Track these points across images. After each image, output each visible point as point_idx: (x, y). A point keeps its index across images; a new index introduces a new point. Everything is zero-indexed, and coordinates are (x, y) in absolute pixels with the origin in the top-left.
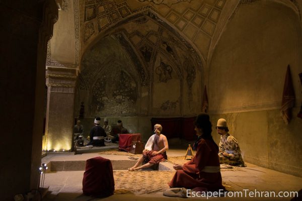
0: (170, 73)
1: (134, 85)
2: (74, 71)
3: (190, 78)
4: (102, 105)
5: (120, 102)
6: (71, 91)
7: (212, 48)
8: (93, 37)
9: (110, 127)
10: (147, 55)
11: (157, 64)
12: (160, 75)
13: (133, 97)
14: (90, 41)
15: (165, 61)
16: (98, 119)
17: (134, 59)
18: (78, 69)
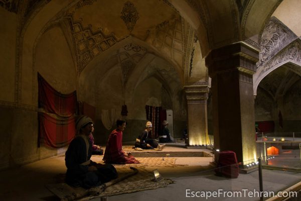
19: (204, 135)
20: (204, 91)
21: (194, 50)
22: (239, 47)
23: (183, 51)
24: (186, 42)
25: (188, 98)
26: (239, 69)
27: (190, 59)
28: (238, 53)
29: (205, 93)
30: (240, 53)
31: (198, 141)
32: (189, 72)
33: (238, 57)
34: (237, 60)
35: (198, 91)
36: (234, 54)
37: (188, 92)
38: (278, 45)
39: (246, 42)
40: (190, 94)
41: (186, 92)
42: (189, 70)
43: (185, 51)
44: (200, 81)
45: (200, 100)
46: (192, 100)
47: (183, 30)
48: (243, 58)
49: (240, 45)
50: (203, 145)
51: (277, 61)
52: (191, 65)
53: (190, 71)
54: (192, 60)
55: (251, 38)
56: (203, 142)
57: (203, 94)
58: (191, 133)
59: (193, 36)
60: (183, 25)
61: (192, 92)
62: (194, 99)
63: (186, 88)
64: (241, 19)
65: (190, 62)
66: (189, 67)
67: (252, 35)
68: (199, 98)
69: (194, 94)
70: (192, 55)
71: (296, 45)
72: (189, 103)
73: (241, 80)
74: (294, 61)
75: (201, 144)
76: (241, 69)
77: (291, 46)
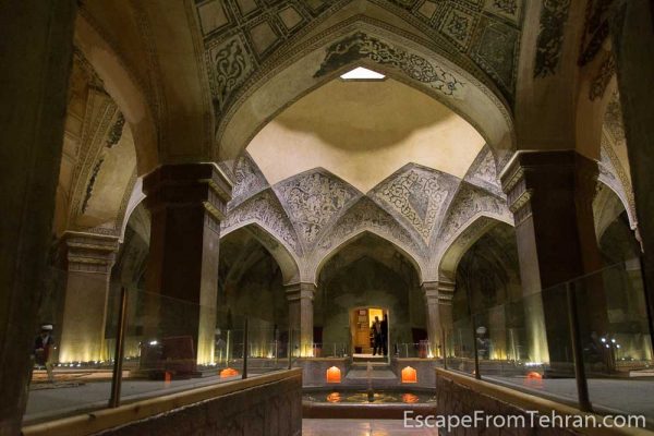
19: (96, 339)
20: (110, 249)
21: (101, 161)
22: (209, 170)
23: (77, 158)
24: (87, 140)
25: (71, 257)
26: (206, 204)
27: (90, 177)
28: (206, 180)
29: (112, 251)
30: (211, 180)
31: (82, 353)
32: (82, 203)
33: (207, 186)
34: (203, 191)
35: (97, 247)
36: (201, 181)
37: (74, 245)
38: (241, 191)
39: (220, 166)
40: (76, 250)
41: (69, 244)
42: (83, 199)
43: (83, 158)
44: (104, 226)
45: (98, 265)
46: (79, 263)
47: (87, 116)
48: (213, 190)
49: (212, 167)
50: (91, 363)
51: (238, 217)
52: (89, 190)
53: (85, 201)
54: (92, 180)
55: (226, 163)
56: (92, 355)
57: (106, 253)
58: (67, 334)
59: (107, 133)
60: (88, 107)
61: (83, 246)
62: (85, 260)
63: (69, 236)
64: (217, 128)
65: (88, 182)
66: (85, 193)
67: (227, 159)
68: (95, 262)
69: (86, 251)
70: (97, 169)
71: (267, 198)
72: (71, 269)
73: (206, 223)
74: (261, 224)
75: (87, 359)
76: (208, 206)
77: (260, 197)
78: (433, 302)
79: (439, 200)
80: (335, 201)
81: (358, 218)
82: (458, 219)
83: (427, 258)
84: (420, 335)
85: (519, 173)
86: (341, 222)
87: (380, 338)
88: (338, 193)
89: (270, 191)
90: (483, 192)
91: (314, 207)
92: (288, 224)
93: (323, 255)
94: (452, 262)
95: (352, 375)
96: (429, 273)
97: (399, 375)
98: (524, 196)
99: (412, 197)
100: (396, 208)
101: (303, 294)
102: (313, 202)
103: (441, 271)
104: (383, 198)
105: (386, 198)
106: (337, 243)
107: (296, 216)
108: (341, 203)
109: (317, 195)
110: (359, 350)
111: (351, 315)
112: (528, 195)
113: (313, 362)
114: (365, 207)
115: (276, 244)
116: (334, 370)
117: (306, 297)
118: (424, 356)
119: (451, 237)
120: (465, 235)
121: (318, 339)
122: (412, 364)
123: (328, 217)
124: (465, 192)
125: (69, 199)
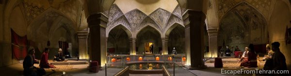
0: (257, 25)
1: (243, 31)
2: (216, 30)
3: (264, 28)
4: (231, 40)
5: (238, 39)
6: (216, 37)
7: (270, 16)
8: (222, 16)
9: (234, 49)
10: (247, 19)
11: (251, 22)
12: (253, 27)
13: (243, 36)
14: (221, 18)
15: (255, 21)
16: (228, 46)
17: (242, 21)
18: (218, 28)
19: (86, 54)
21: (82, 15)
22: (100, 15)
24: (78, 10)
25: (78, 38)
29: (87, 35)
33: (100, 19)
34: (99, 21)
39: (103, 13)
40: (79, 36)
43: (78, 15)
44: (84, 29)
47: (77, 4)
48: (102, 20)
51: (116, 23)
53: (80, 25)
54: (81, 19)
55: (106, 12)
58: (80, 53)
59: (81, 7)
60: (76, 2)
62: (82, 38)
63: (78, 33)
66: (79, 23)
68: (84, 38)
69: (81, 35)
70: (81, 17)
71: (123, 17)
72: (79, 40)
73: (101, 30)
74: (122, 24)
75: (84, 58)
76: (101, 25)
77: (121, 17)
78: (164, 42)
79: (166, 18)
80: (140, 17)
81: (146, 22)
82: (170, 23)
83: (162, 32)
84: (160, 50)
85: (187, 16)
86: (142, 23)
87: (152, 49)
88: (141, 15)
89: (124, 16)
90: (176, 17)
91: (135, 19)
92: (129, 24)
93: (138, 31)
94: (168, 33)
95: (145, 58)
96: (163, 35)
97: (155, 58)
98: (188, 22)
99: (160, 17)
100: (156, 19)
101: (133, 41)
102: (135, 18)
103: (166, 35)
104: (152, 17)
105: (153, 17)
106: (141, 28)
107: (131, 22)
108: (142, 18)
109: (136, 16)
110: (147, 52)
111: (145, 44)
112: (189, 22)
113: (136, 56)
114: (148, 19)
115: (126, 29)
116: (141, 58)
117: (134, 41)
118: (161, 54)
119: (168, 27)
120: (171, 27)
121: (137, 50)
122: (159, 56)
123: (139, 22)
124: (172, 16)
125: (76, 25)
